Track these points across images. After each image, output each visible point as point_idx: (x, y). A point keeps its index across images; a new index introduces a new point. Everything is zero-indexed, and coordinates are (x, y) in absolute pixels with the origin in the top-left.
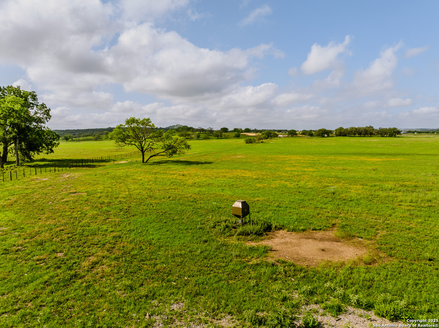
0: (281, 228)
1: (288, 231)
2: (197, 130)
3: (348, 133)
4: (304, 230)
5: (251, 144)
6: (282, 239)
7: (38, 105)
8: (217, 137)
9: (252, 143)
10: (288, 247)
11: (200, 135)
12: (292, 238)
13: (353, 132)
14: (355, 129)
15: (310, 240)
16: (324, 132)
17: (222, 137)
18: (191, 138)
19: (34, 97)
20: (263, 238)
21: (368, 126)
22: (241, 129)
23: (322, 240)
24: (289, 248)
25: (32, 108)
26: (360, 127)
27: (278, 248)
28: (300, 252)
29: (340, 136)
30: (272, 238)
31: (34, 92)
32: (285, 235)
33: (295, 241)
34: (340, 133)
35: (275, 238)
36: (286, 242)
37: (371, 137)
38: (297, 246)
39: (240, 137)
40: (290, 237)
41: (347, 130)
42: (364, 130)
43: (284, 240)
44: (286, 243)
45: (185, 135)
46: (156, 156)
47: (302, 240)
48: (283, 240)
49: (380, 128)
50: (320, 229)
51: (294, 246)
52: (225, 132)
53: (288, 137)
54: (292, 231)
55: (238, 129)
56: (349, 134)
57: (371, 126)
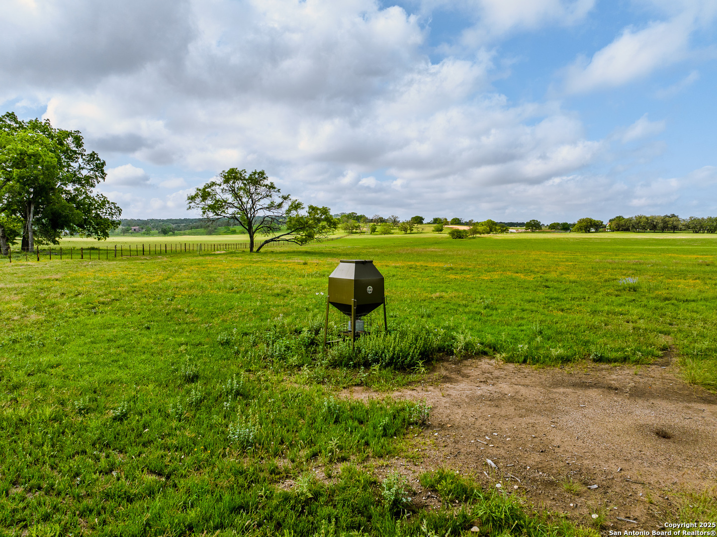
0: (485, 353)
1: (509, 360)
2: (371, 221)
3: (633, 225)
4: (565, 360)
5: (460, 239)
6: (483, 386)
7: (84, 155)
8: (404, 230)
9: (463, 238)
10: (503, 413)
11: (376, 228)
12: (523, 381)
13: (642, 224)
14: (644, 220)
15: (593, 393)
16: (589, 224)
17: (412, 232)
18: (361, 232)
19: (78, 141)
20: (412, 377)
21: (669, 215)
22: (446, 219)
23: (638, 393)
24: (507, 417)
25: (76, 160)
26: (654, 215)
27: (458, 415)
28: (557, 438)
29: (618, 230)
30: (447, 379)
31: (79, 131)
32: (497, 373)
33: (531, 393)
34: (619, 226)
35: (457, 381)
36: (496, 395)
37: (674, 233)
38: (540, 413)
39: (443, 232)
40: (513, 380)
41: (630, 220)
42: (662, 220)
43: (491, 388)
44: (496, 401)
45: (352, 227)
46: (275, 241)
47: (562, 390)
48: (485, 389)
49: (691, 218)
50: (625, 360)
51: (530, 411)
52: (418, 223)
53: (525, 232)
54: (525, 362)
55: (440, 220)
56: (633, 227)
57: (673, 215)
